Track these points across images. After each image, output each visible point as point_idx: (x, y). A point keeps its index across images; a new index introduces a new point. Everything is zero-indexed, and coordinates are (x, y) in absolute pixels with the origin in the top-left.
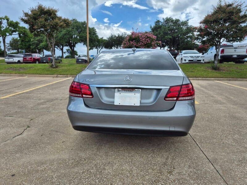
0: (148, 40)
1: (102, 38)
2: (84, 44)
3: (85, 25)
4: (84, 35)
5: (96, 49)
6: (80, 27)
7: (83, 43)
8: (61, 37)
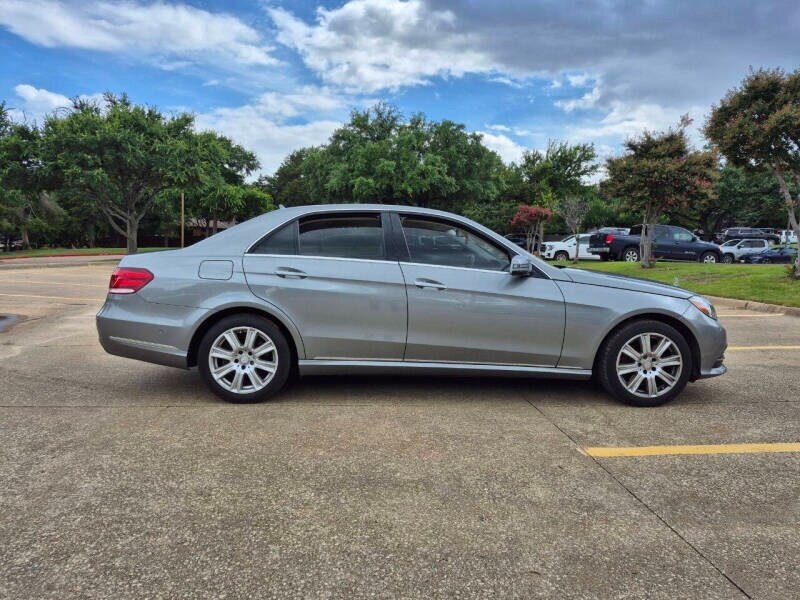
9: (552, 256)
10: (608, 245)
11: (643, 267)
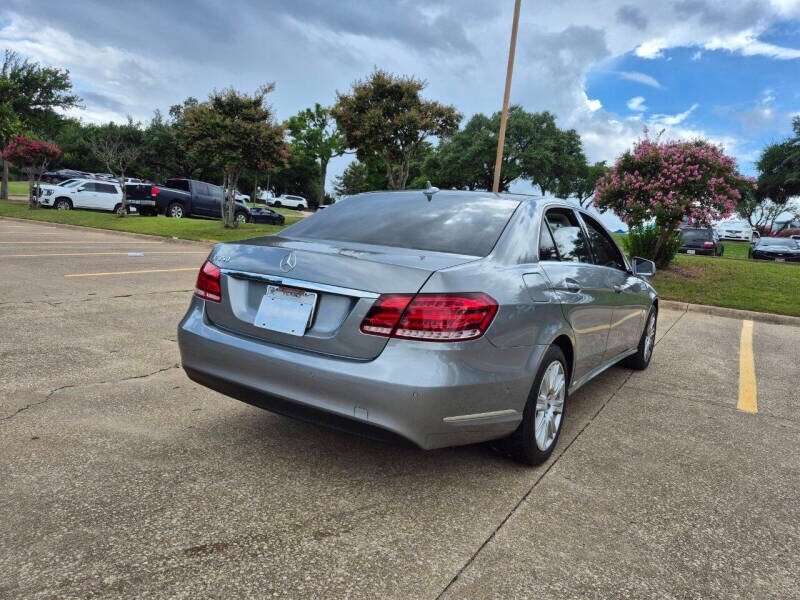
0: (692, 171)
1: (604, 163)
2: (534, 183)
3: (545, 125)
4: (538, 154)
5: (578, 200)
6: (528, 130)
7: (531, 181)
8: (466, 161)
9: (51, 203)
10: (152, 199)
11: (227, 227)
